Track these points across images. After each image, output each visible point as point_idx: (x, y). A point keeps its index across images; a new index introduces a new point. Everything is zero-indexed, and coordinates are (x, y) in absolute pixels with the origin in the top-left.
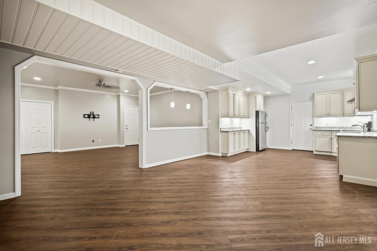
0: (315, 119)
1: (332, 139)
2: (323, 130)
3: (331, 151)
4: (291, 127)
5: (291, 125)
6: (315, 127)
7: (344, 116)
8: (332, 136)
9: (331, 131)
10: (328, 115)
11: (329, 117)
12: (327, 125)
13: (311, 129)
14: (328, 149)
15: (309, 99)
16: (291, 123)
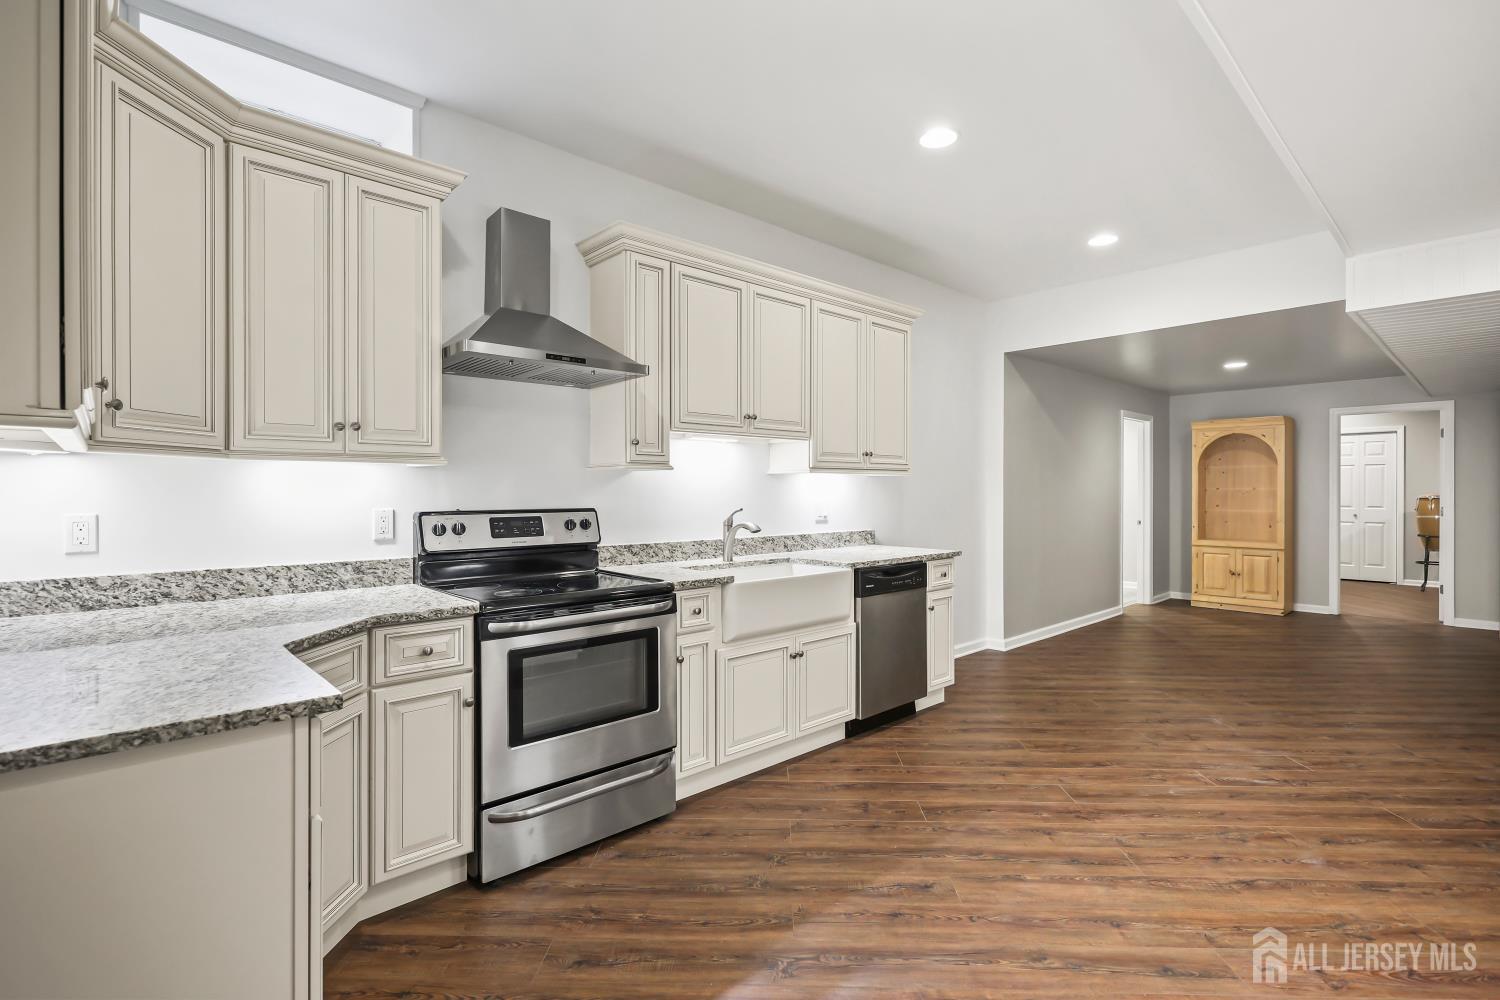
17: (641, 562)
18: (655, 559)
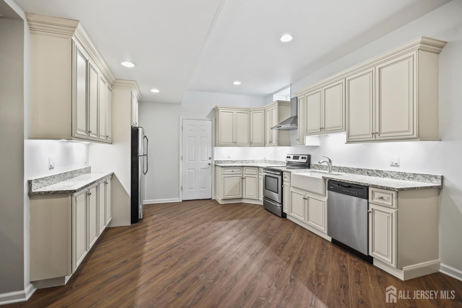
0: (216, 149)
1: (244, 180)
2: (234, 167)
3: (257, 199)
4: (181, 161)
5: (181, 158)
6: (215, 161)
7: (251, 145)
8: (244, 175)
9: (243, 167)
10: (235, 144)
11: (235, 146)
12: (228, 158)
13: (209, 164)
14: (254, 196)
15: (208, 116)
16: (181, 155)
17: (319, 169)
18: (322, 169)
